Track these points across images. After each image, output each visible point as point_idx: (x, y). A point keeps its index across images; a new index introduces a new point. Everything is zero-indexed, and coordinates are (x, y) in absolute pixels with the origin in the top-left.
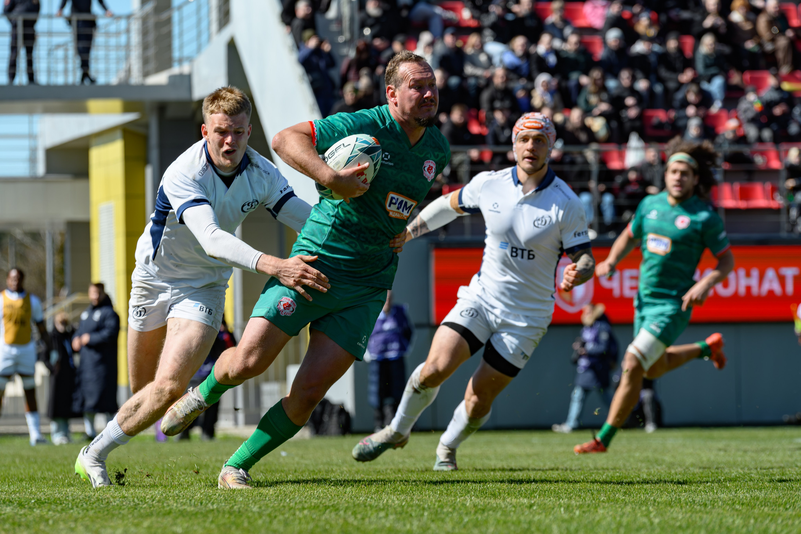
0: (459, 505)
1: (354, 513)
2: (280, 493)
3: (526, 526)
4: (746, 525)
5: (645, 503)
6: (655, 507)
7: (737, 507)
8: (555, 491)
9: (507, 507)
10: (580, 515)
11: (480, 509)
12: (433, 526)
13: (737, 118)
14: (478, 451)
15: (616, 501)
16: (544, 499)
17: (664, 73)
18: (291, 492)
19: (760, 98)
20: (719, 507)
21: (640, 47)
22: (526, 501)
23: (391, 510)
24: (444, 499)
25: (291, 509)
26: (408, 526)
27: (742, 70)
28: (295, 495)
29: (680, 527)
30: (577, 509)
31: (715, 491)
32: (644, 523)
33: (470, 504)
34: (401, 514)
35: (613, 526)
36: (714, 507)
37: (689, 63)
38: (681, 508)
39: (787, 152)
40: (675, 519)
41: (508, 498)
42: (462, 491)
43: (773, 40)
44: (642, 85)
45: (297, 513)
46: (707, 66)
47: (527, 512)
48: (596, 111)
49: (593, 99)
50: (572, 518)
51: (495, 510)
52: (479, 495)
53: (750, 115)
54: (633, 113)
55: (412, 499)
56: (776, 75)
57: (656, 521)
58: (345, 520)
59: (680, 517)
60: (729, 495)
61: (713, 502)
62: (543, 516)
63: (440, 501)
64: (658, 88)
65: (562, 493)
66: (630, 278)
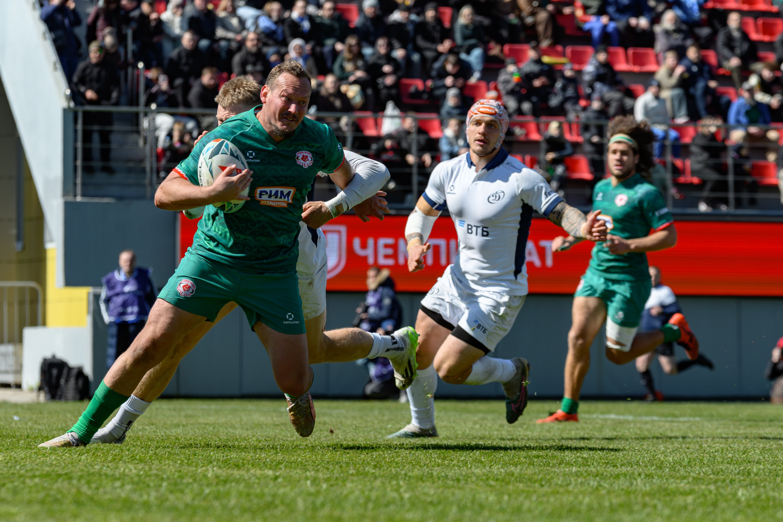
0: (201, 476)
1: (89, 483)
2: (10, 460)
3: (269, 499)
4: (499, 502)
5: (396, 477)
6: (406, 482)
7: (492, 483)
8: (302, 463)
9: (250, 478)
10: (327, 489)
11: (222, 480)
12: (171, 497)
13: (496, 89)
14: (222, 420)
15: (366, 474)
16: (290, 472)
17: (421, 42)
18: (22, 459)
19: (519, 70)
20: (473, 482)
21: (397, 16)
22: (270, 473)
23: (127, 479)
24: (185, 469)
25: (21, 476)
26: (145, 497)
27: (501, 42)
28: (26, 462)
29: (431, 503)
30: (324, 482)
31: (469, 466)
32: (394, 498)
33: (212, 475)
34: (137, 484)
35: (362, 501)
36: (467, 483)
37: (448, 34)
38: (433, 483)
39: (547, 125)
40: (427, 494)
41: (252, 469)
42: (204, 461)
43: (533, 14)
44: (399, 53)
45: (28, 481)
46: (465, 38)
47: (271, 484)
48: (352, 78)
49: (349, 66)
50: (318, 492)
51: (238, 481)
52: (222, 466)
53: (510, 86)
54: (389, 80)
55: (150, 469)
56: (536, 48)
57: (407, 496)
58: (79, 490)
59: (432, 492)
60: (483, 470)
61: (467, 477)
62: (288, 489)
63: (180, 471)
64: (416, 57)
65: (309, 465)
66: (386, 246)
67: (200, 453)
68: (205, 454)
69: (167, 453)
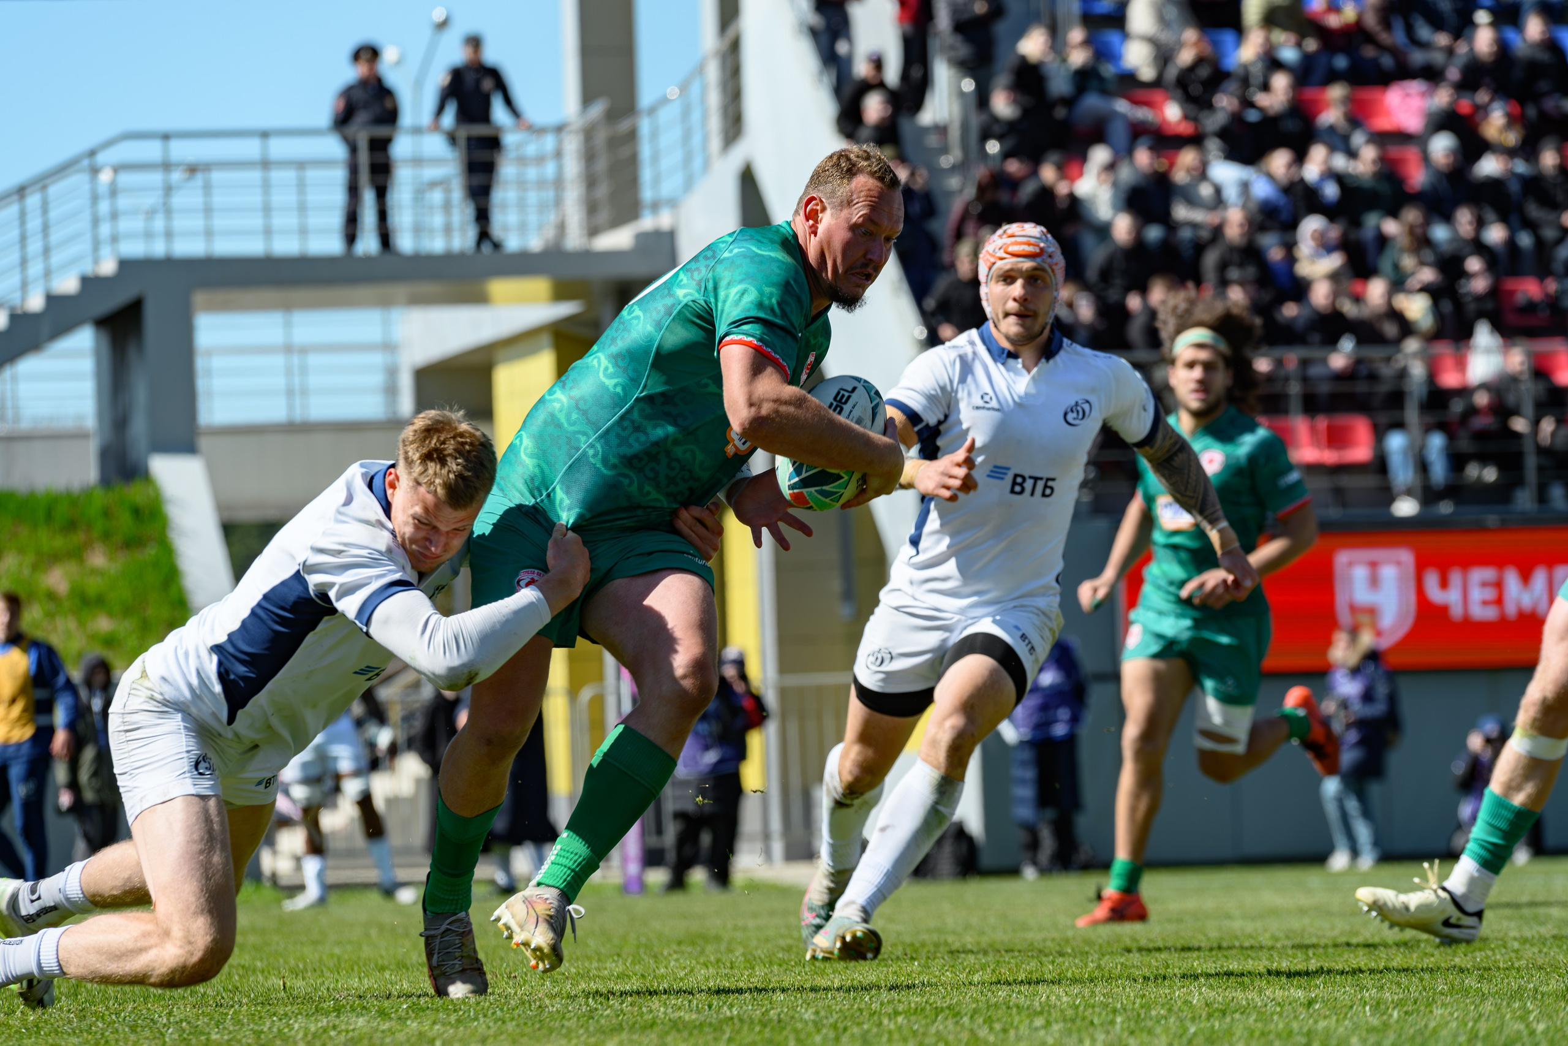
0: (1179, 1003)
1: (989, 1021)
5: (1518, 994)
6: (1538, 1002)
10: (1399, 1019)
11: (1218, 1010)
14: (1209, 904)
15: (1466, 992)
17: (1534, 211)
21: (1489, 166)
23: (1054, 1014)
30: (1394, 1008)
32: (1519, 1032)
33: (1198, 1000)
34: (1073, 1021)
35: (1462, 1038)
41: (1268, 988)
44: (1495, 234)
47: (1303, 1014)
48: (1414, 283)
49: (1408, 262)
50: (1386, 1025)
51: (1244, 1011)
54: (1480, 285)
55: (1093, 994)
57: (1541, 1027)
58: (972, 1033)
62: (1332, 1022)
64: (1525, 240)
66: (1484, 584)
67: (1177, 964)
68: (1185, 965)
69: (1119, 967)
